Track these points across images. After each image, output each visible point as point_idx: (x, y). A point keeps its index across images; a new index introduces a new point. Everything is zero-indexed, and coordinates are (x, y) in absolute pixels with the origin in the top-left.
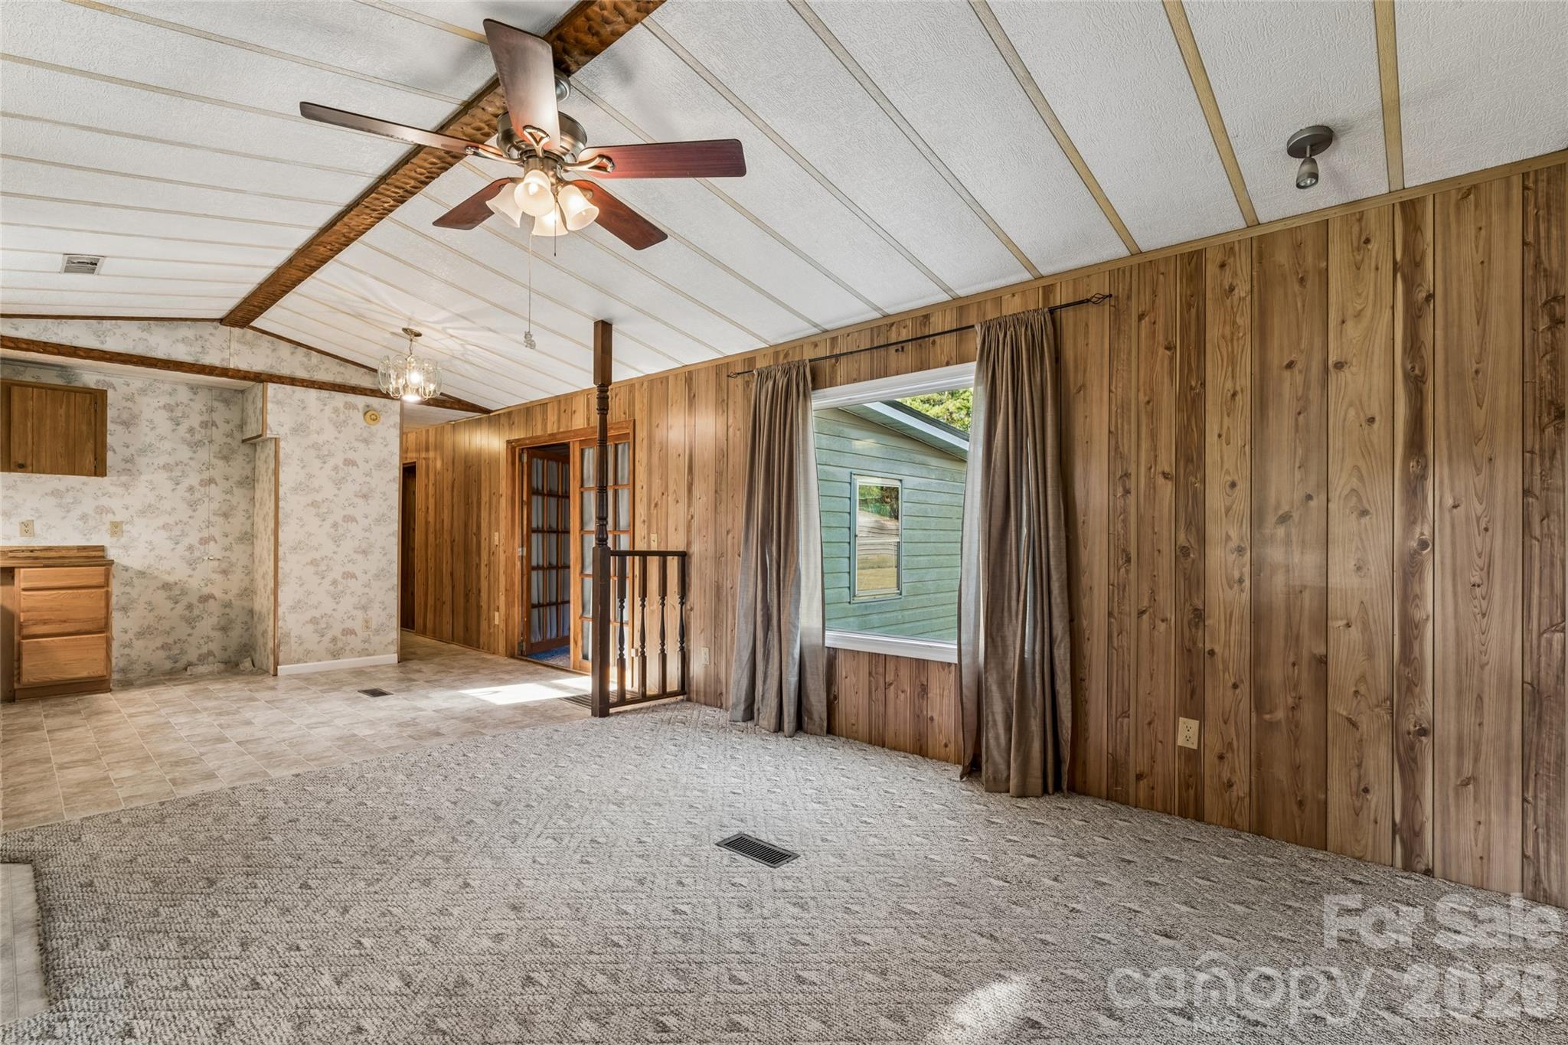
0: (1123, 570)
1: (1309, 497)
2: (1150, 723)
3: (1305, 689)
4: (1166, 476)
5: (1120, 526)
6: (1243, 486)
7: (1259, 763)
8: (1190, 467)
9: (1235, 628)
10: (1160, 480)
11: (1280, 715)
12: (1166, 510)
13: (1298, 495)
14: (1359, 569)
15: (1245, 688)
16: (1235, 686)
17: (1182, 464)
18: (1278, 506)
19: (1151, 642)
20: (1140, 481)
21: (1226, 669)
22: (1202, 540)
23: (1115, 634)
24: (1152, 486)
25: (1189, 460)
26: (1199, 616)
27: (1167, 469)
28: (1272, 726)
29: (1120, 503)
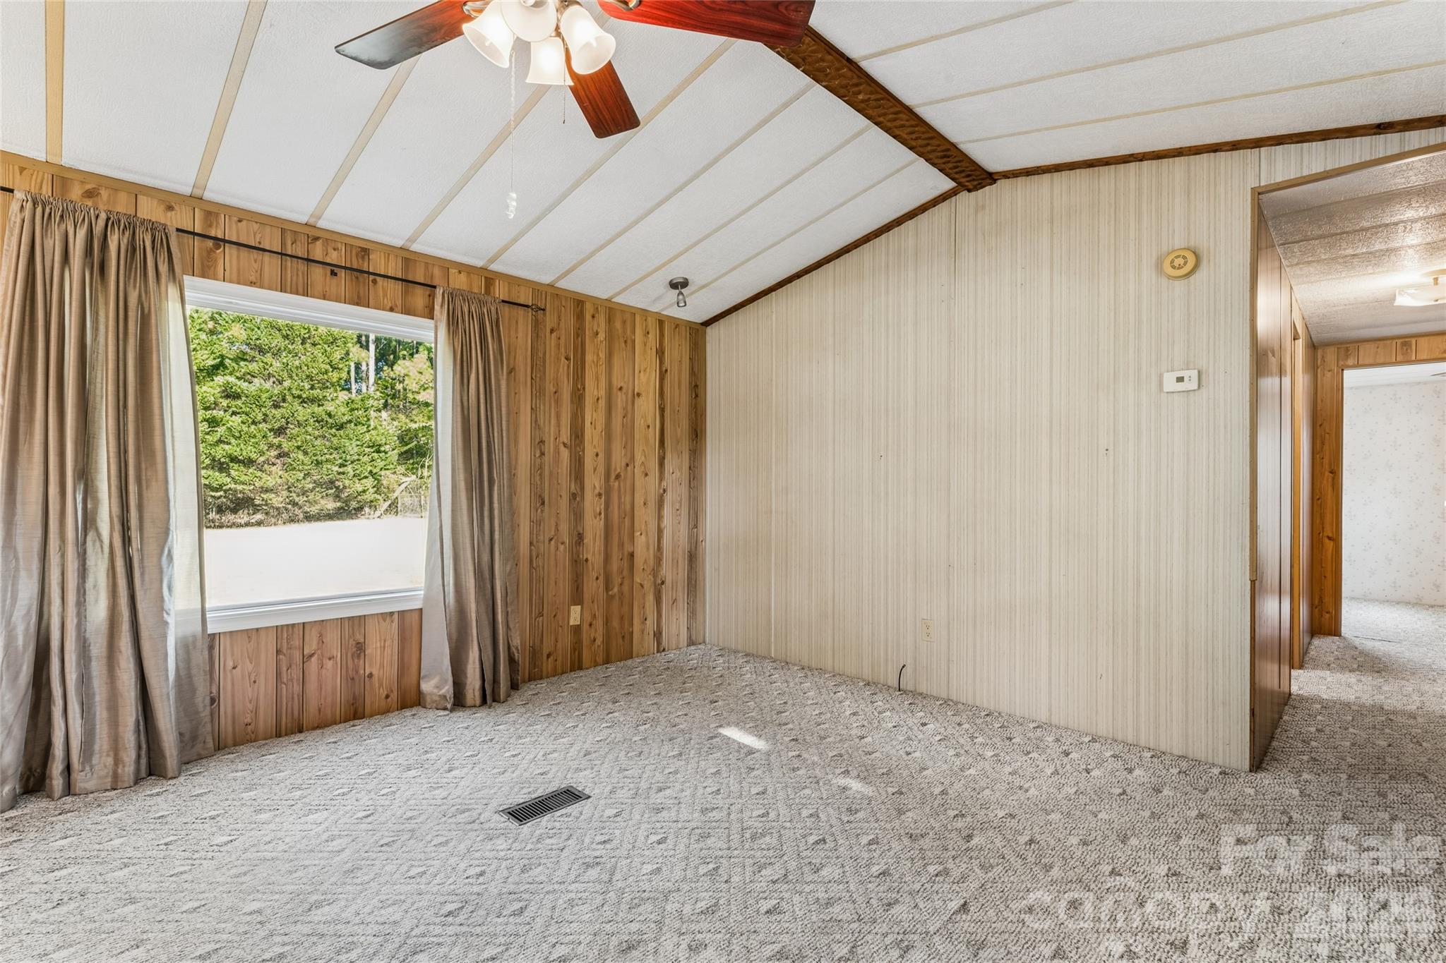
0: (539, 510)
1: (627, 465)
2: (555, 616)
3: (625, 573)
4: (565, 445)
5: (538, 478)
6: (601, 455)
7: (607, 621)
8: (577, 442)
9: (597, 543)
10: (562, 447)
11: (616, 590)
12: (565, 469)
13: (624, 464)
14: (645, 504)
15: (601, 578)
16: (597, 578)
17: (573, 438)
18: (615, 469)
19: (556, 560)
20: (549, 448)
21: (593, 569)
22: (582, 488)
23: (535, 557)
24: (557, 452)
25: (577, 437)
26: (580, 537)
27: (566, 441)
28: (613, 597)
29: (538, 461)
